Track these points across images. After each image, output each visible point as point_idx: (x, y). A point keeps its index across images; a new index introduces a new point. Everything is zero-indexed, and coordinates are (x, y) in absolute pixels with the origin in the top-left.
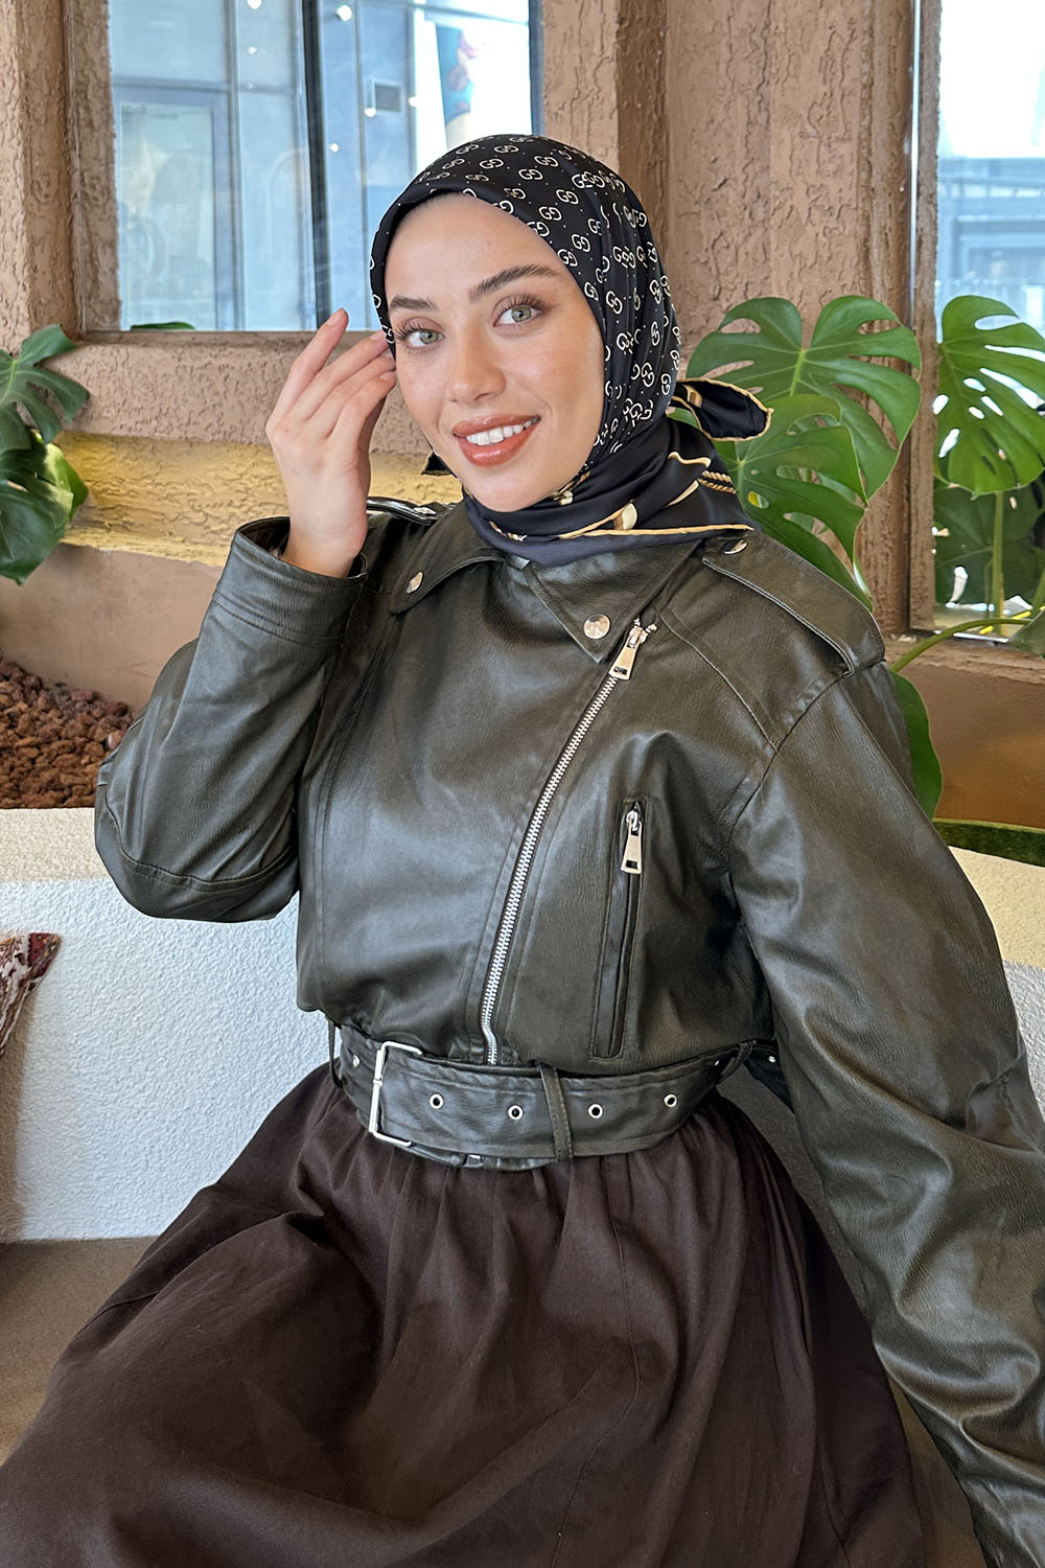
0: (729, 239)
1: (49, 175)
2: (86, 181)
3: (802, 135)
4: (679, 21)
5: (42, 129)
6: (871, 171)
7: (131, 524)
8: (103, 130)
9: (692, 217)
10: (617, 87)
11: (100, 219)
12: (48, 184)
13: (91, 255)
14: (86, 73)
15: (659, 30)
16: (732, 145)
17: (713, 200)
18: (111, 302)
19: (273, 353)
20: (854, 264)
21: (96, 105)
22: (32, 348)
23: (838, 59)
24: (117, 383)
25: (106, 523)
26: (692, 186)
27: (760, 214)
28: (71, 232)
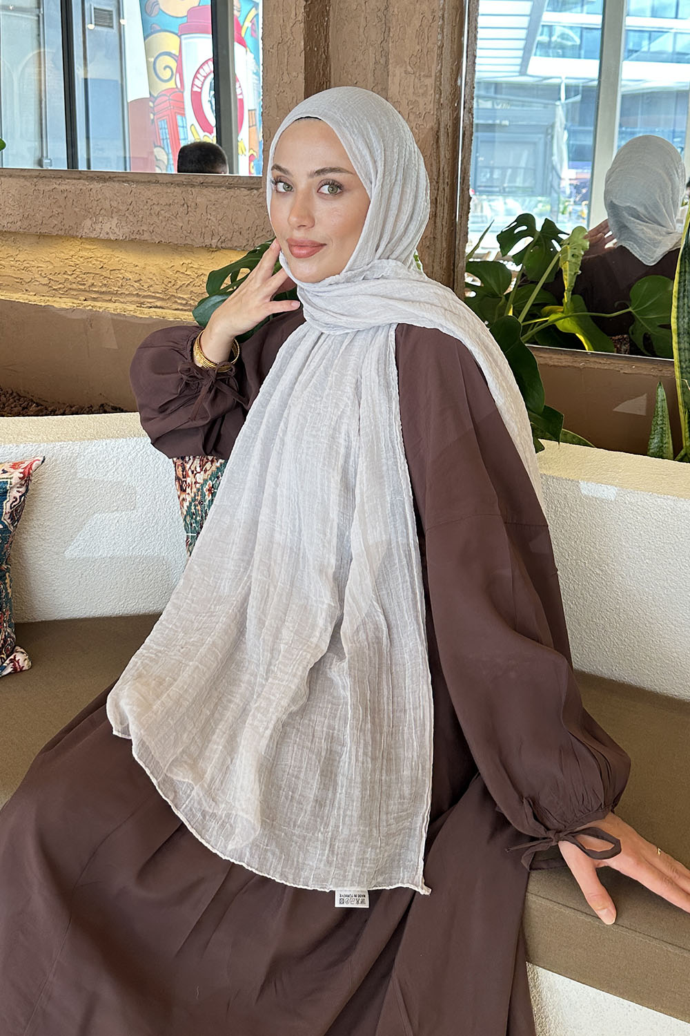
3: (406, 73)
6: (441, 94)
10: (304, 40)
15: (326, 6)
16: (366, 75)
20: (431, 144)
23: (426, 32)
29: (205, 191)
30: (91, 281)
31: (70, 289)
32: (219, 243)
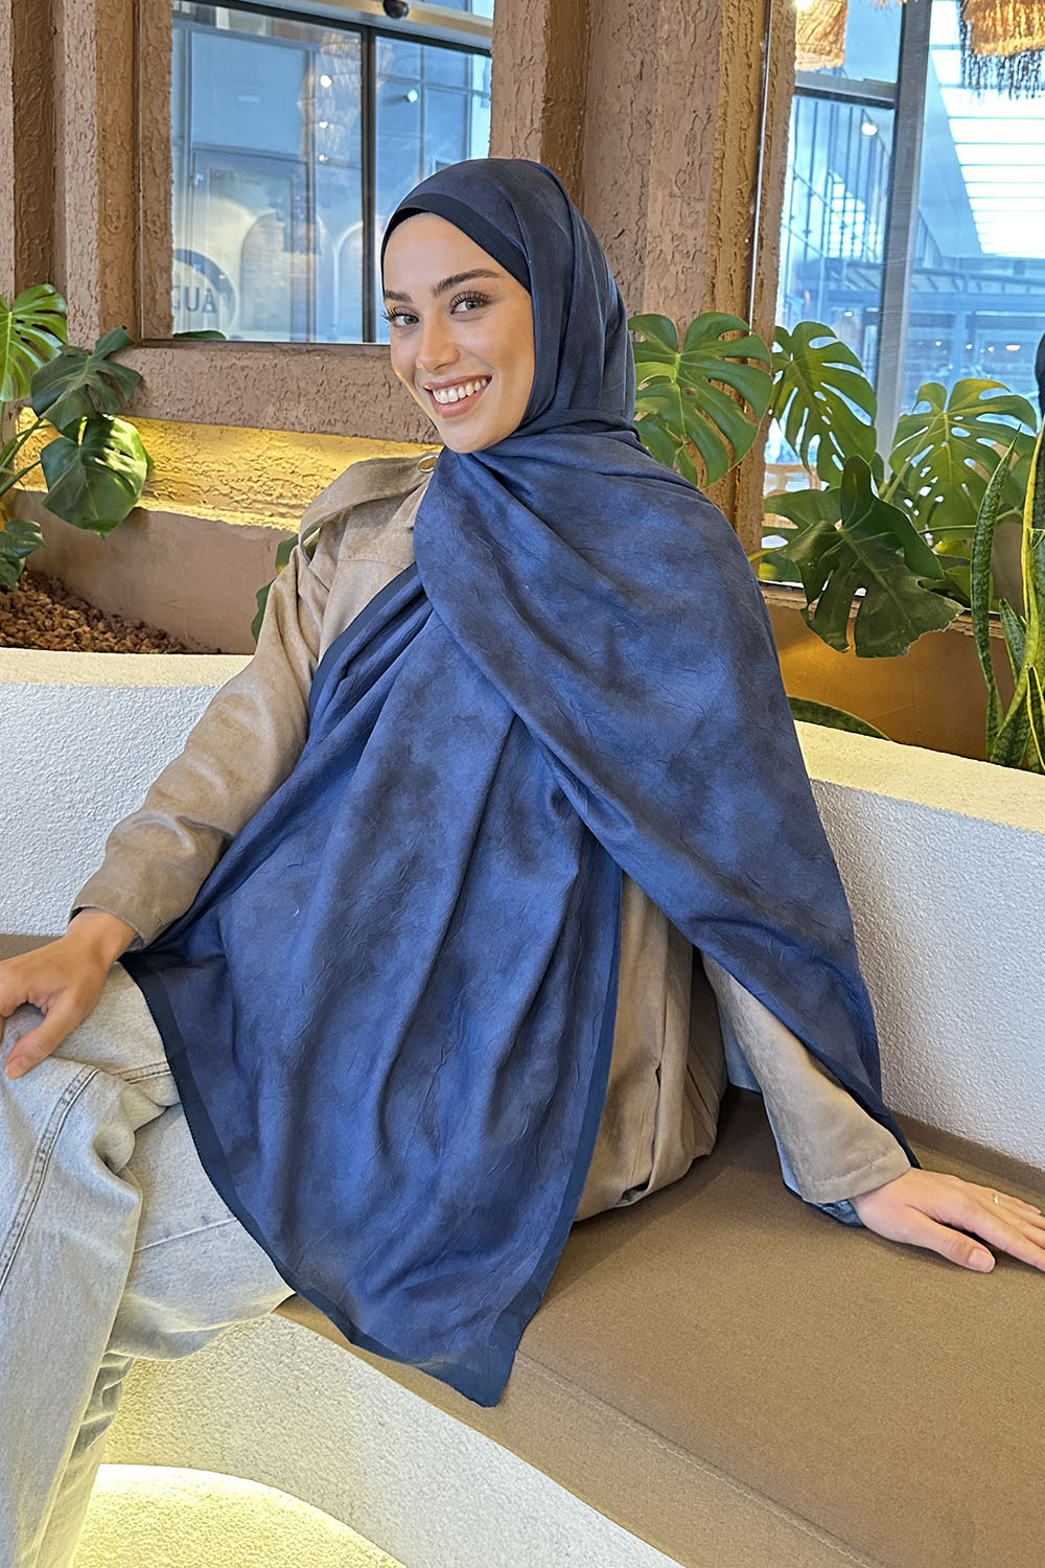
0: (624, 278)
1: (119, 211)
2: (149, 217)
3: (671, 195)
4: (596, 103)
5: (115, 173)
6: (719, 225)
7: (175, 494)
10: (542, 155)
11: (159, 250)
12: (118, 218)
13: (150, 278)
14: (151, 129)
15: (580, 109)
16: (629, 203)
17: (613, 246)
18: (165, 318)
19: (282, 357)
21: (159, 157)
22: (101, 348)
23: (699, 138)
24: (165, 379)
25: (155, 494)
28: (135, 258)
30: (279, 490)
31: (255, 501)
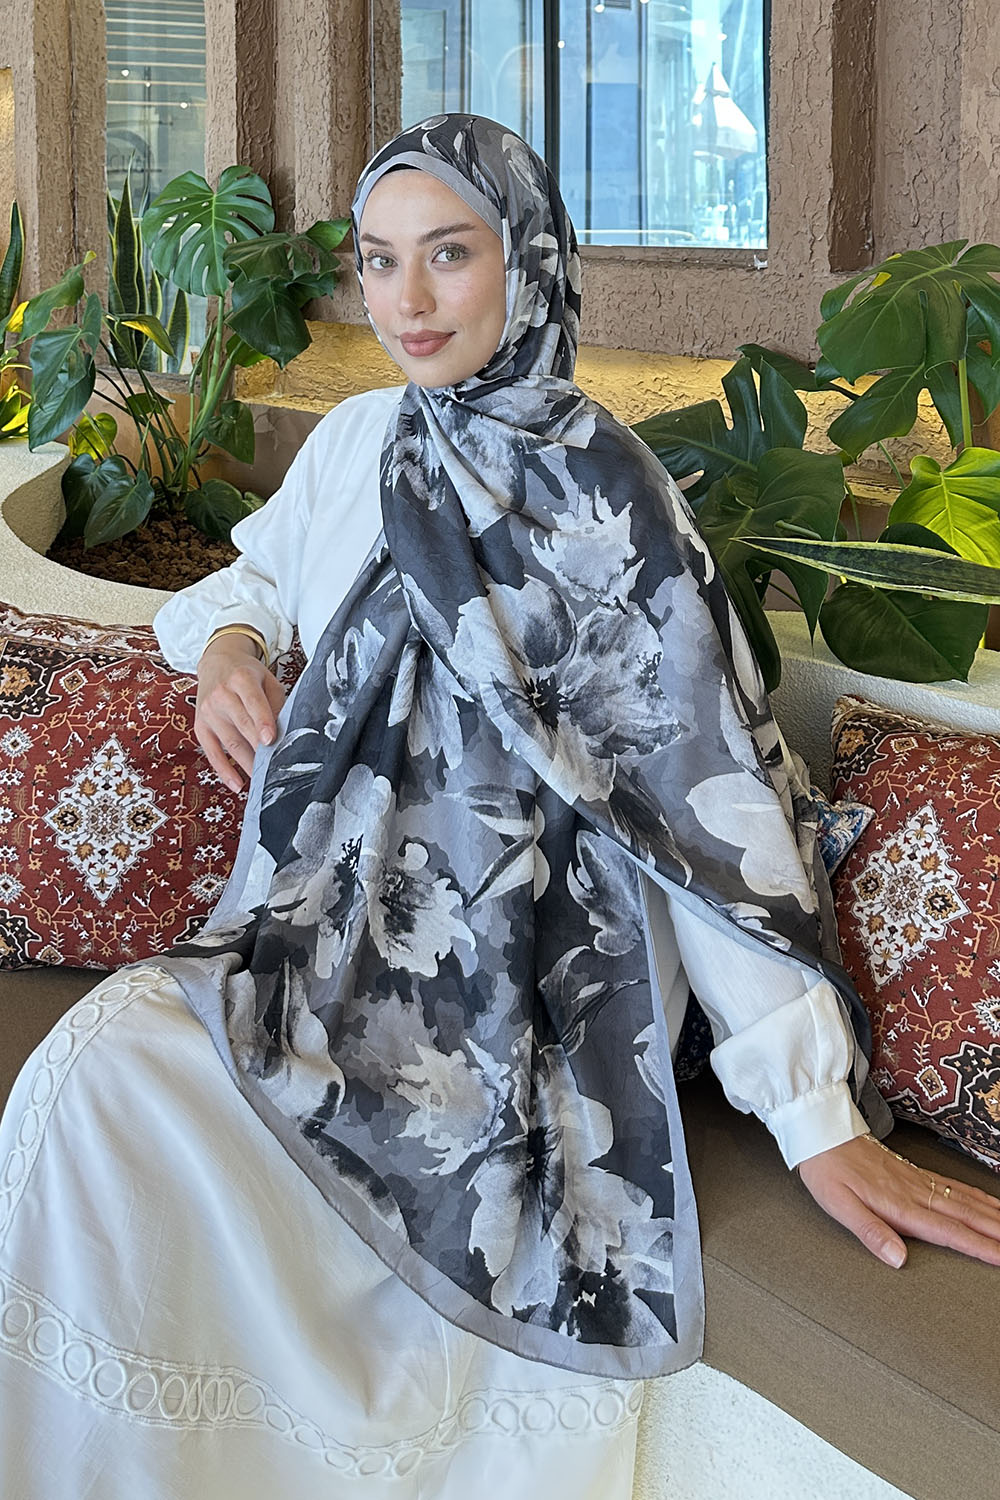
0: (928, 176)
2: (379, 113)
5: (346, 70)
8: (394, 70)
9: (897, 156)
12: (349, 116)
14: (381, 23)
16: (931, 97)
17: (915, 141)
21: (389, 50)
26: (898, 131)
27: (954, 156)
29: (685, 273)
32: (704, 350)
